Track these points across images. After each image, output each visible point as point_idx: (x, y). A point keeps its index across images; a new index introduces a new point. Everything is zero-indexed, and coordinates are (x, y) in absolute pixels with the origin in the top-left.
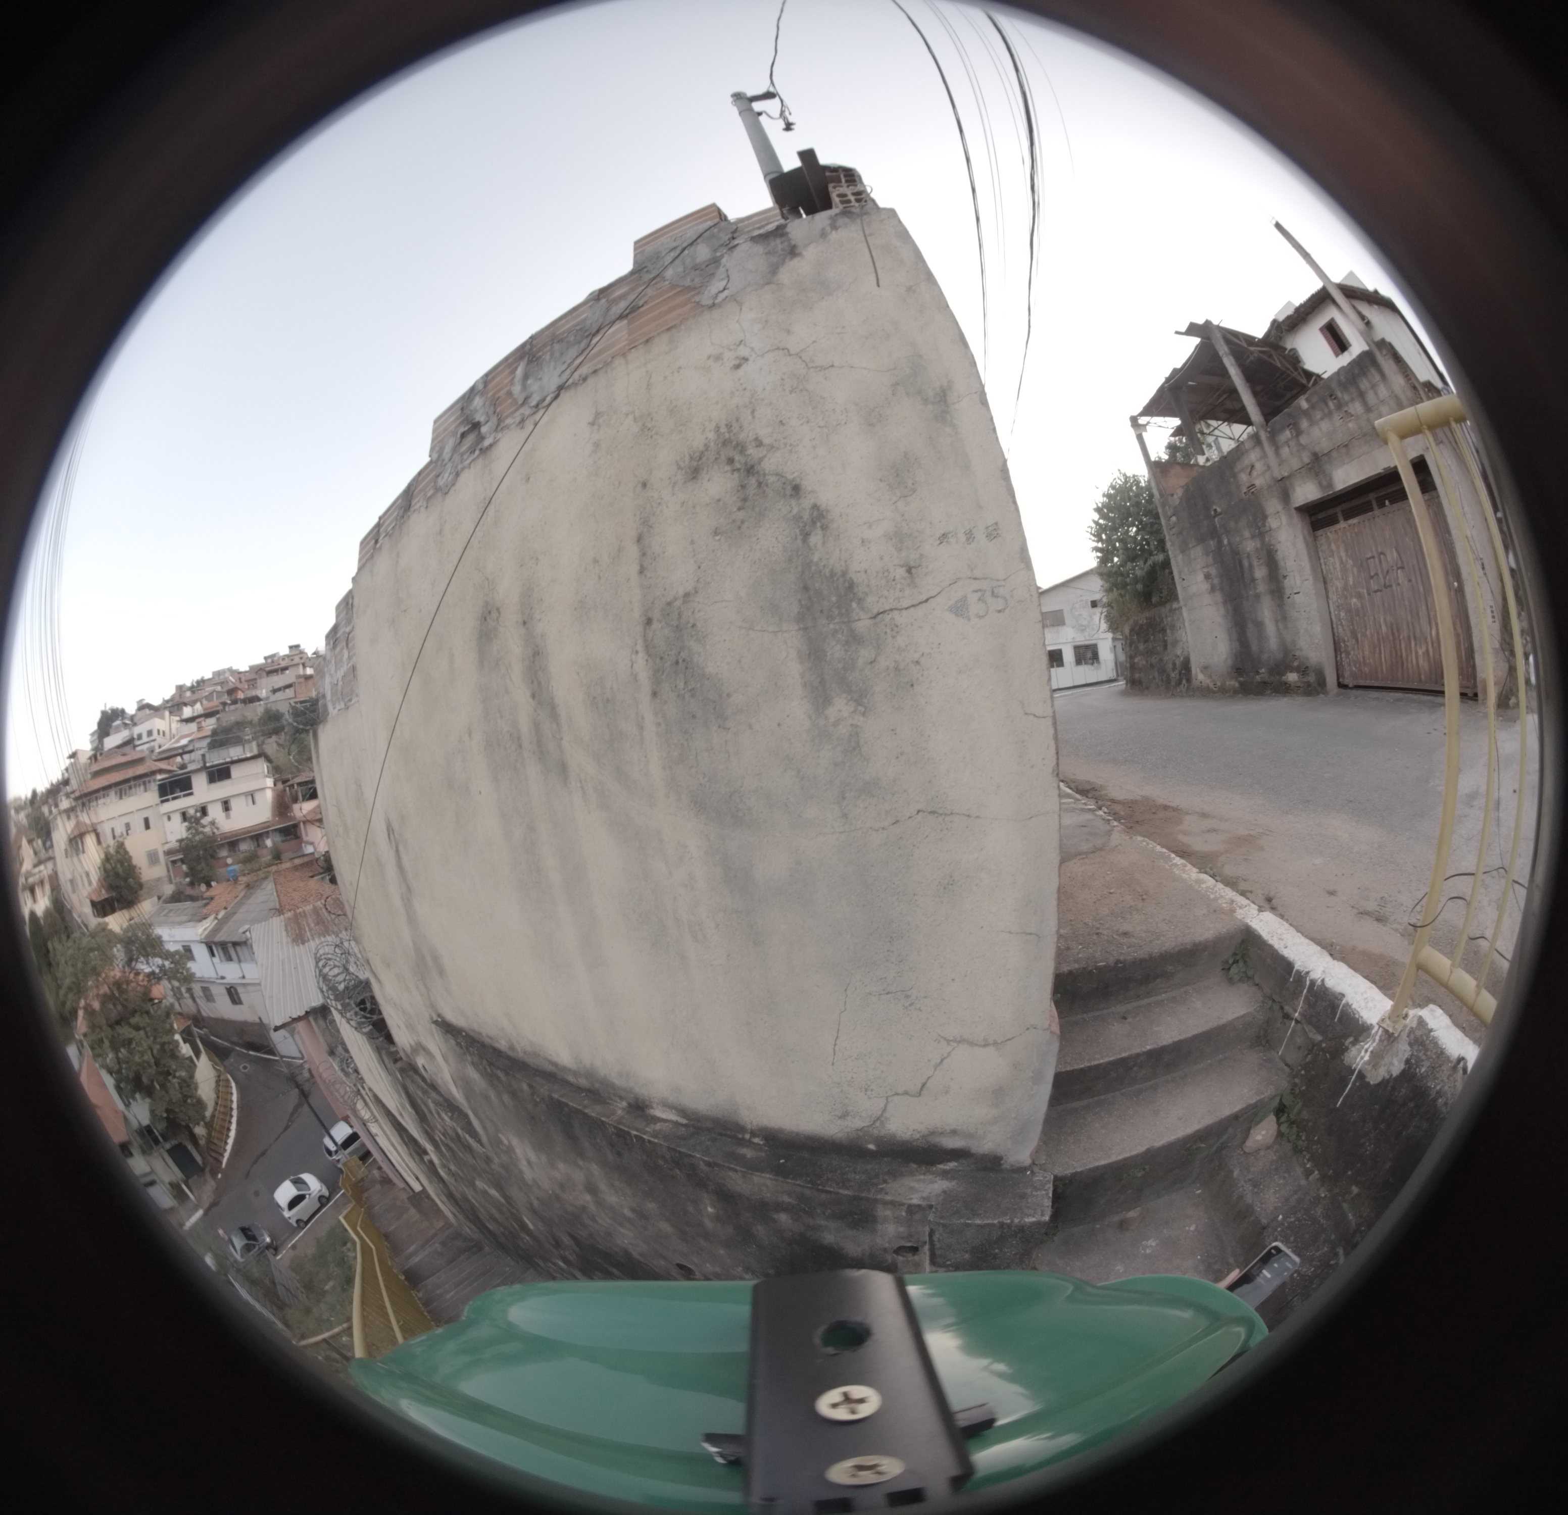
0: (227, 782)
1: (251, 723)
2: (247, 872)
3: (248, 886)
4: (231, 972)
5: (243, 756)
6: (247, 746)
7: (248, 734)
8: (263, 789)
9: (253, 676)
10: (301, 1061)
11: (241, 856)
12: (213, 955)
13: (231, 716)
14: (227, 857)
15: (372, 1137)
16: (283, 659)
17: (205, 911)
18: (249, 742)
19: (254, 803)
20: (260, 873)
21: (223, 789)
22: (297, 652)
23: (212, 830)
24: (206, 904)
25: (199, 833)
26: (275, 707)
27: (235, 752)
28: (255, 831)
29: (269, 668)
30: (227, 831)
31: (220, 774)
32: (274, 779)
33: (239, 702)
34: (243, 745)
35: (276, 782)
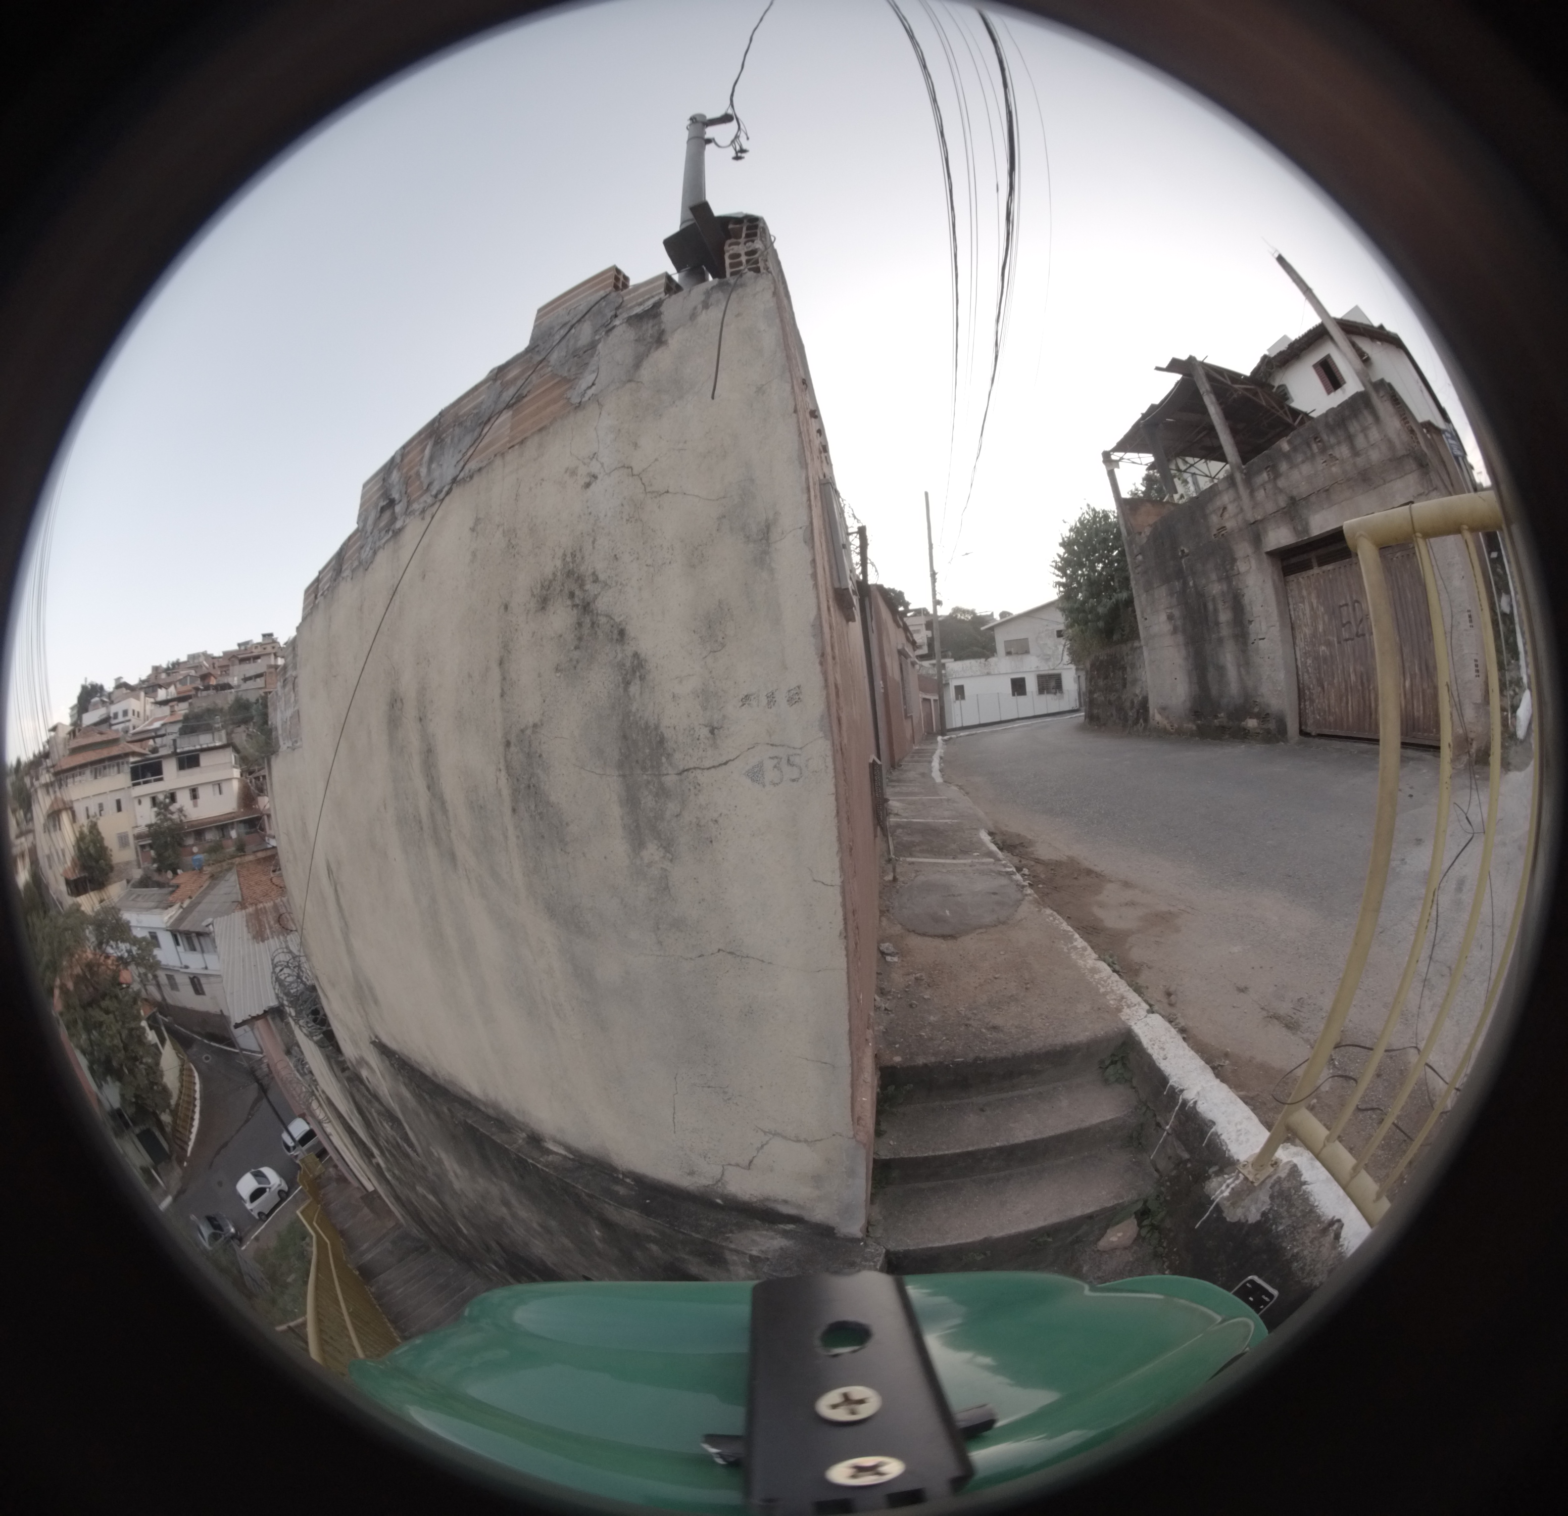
0: (195, 770)
1: (221, 710)
2: (211, 862)
3: (213, 877)
4: (194, 962)
5: (212, 745)
6: (216, 734)
7: (218, 721)
8: (230, 779)
9: (226, 663)
10: (261, 1056)
11: (207, 846)
12: (177, 943)
13: (203, 702)
14: (193, 845)
15: (328, 1136)
16: (256, 647)
17: (171, 898)
18: (218, 730)
19: (220, 792)
20: (224, 864)
21: (191, 777)
22: (270, 641)
23: (180, 817)
24: (172, 892)
25: (166, 819)
26: (245, 696)
27: (205, 740)
28: (220, 821)
29: (241, 656)
30: (193, 819)
31: (189, 762)
32: (241, 770)
33: (211, 688)
34: (212, 735)
35: (243, 774)
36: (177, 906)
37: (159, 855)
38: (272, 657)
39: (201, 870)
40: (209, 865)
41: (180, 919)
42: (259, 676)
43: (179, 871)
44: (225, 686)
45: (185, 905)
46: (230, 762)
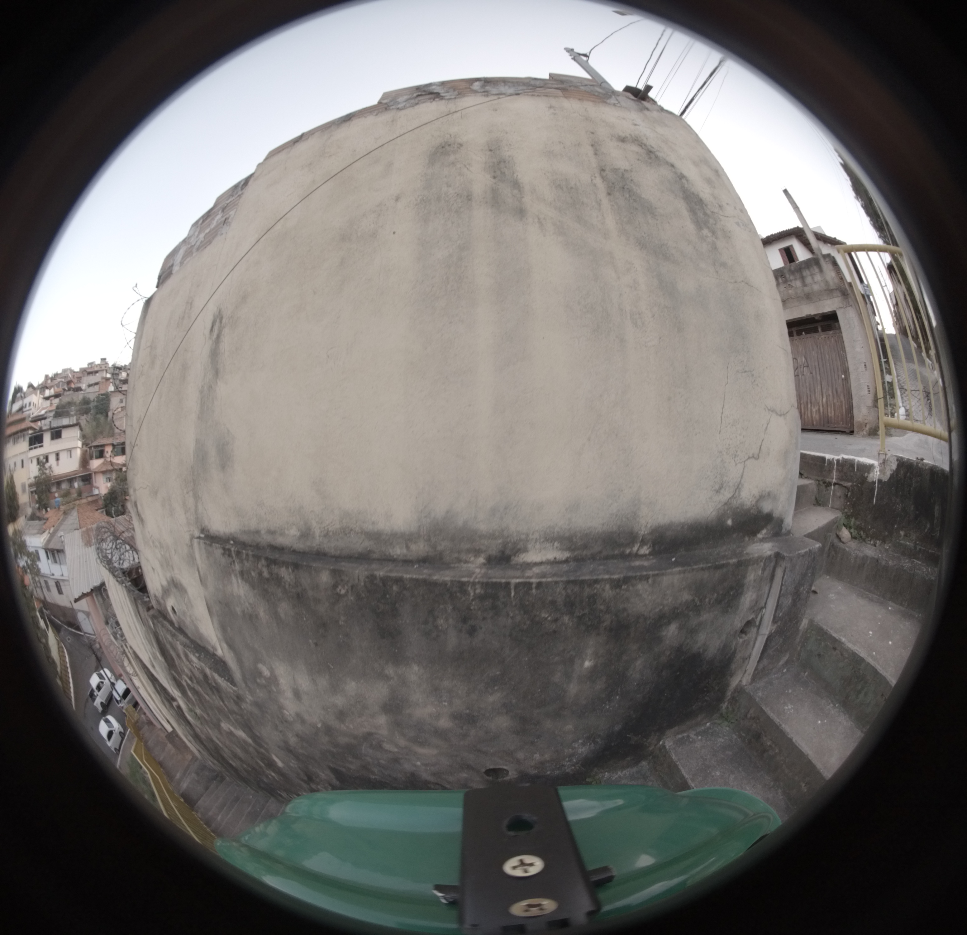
0: (59, 440)
1: (75, 403)
3: (64, 513)
4: (57, 571)
5: (69, 424)
7: (73, 410)
8: (76, 448)
9: (80, 375)
11: (62, 492)
12: (48, 558)
13: (65, 399)
14: (55, 492)
15: (138, 692)
16: (97, 366)
17: (44, 527)
18: (73, 416)
19: (71, 457)
20: (71, 504)
21: (57, 445)
22: (104, 363)
23: (50, 472)
24: (45, 523)
25: (44, 473)
26: (87, 396)
27: (65, 421)
28: (70, 476)
29: (89, 371)
30: (57, 474)
31: (57, 434)
32: (82, 442)
33: (71, 390)
34: (70, 417)
35: (83, 444)
36: (47, 532)
37: (39, 498)
38: (105, 372)
39: (59, 508)
40: (63, 505)
41: (49, 541)
42: (96, 384)
43: (49, 509)
44: (79, 389)
45: (51, 532)
46: (77, 436)
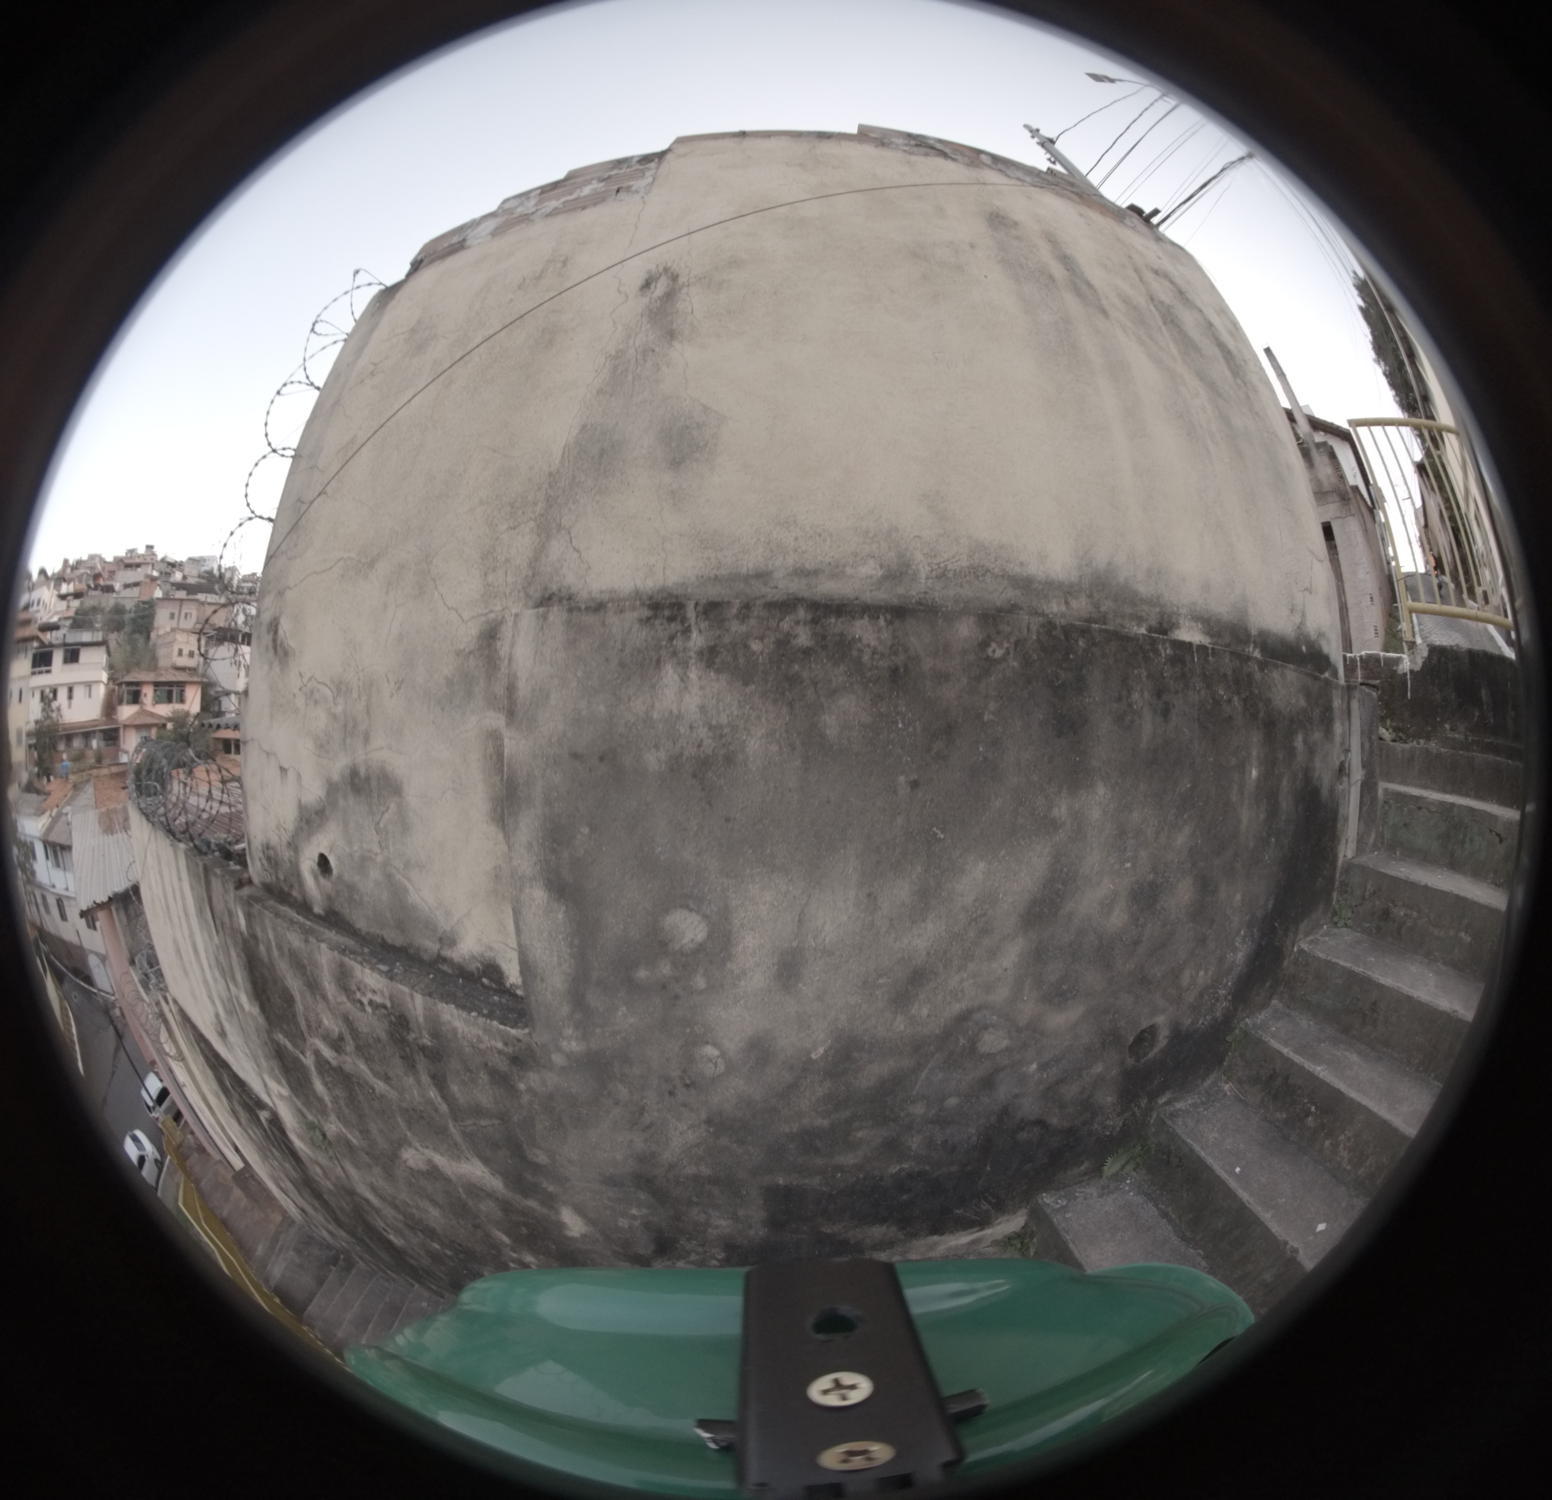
0: (74, 666)
1: (103, 610)
2: (75, 771)
3: (75, 786)
4: (59, 881)
5: (91, 641)
6: (95, 633)
7: (99, 621)
8: (99, 682)
9: (112, 568)
11: (73, 753)
12: (47, 856)
14: (64, 751)
16: (139, 556)
17: (44, 805)
18: (98, 630)
20: (85, 774)
21: (71, 674)
22: (150, 553)
23: (57, 716)
24: (45, 800)
25: (49, 717)
26: (121, 602)
27: (86, 636)
28: (86, 727)
29: (127, 561)
30: (67, 722)
31: (72, 656)
32: (109, 674)
33: (99, 588)
34: (93, 631)
35: (109, 679)
36: (48, 813)
37: (40, 757)
38: (150, 567)
39: (67, 778)
40: (73, 773)
41: (50, 829)
42: (136, 584)
43: (52, 778)
44: (109, 589)
45: (54, 814)
46: (102, 663)
